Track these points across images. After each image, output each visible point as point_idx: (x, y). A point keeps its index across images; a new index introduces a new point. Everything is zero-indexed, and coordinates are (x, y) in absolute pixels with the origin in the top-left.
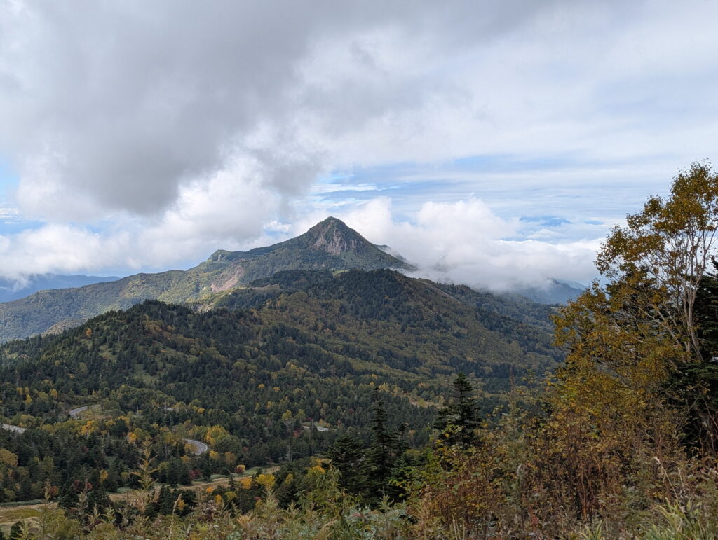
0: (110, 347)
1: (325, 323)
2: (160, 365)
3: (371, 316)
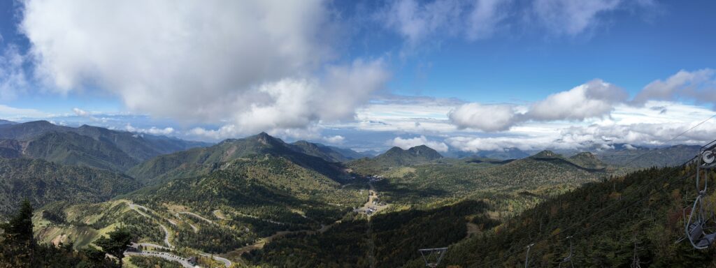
1: (265, 176)
3: (278, 173)
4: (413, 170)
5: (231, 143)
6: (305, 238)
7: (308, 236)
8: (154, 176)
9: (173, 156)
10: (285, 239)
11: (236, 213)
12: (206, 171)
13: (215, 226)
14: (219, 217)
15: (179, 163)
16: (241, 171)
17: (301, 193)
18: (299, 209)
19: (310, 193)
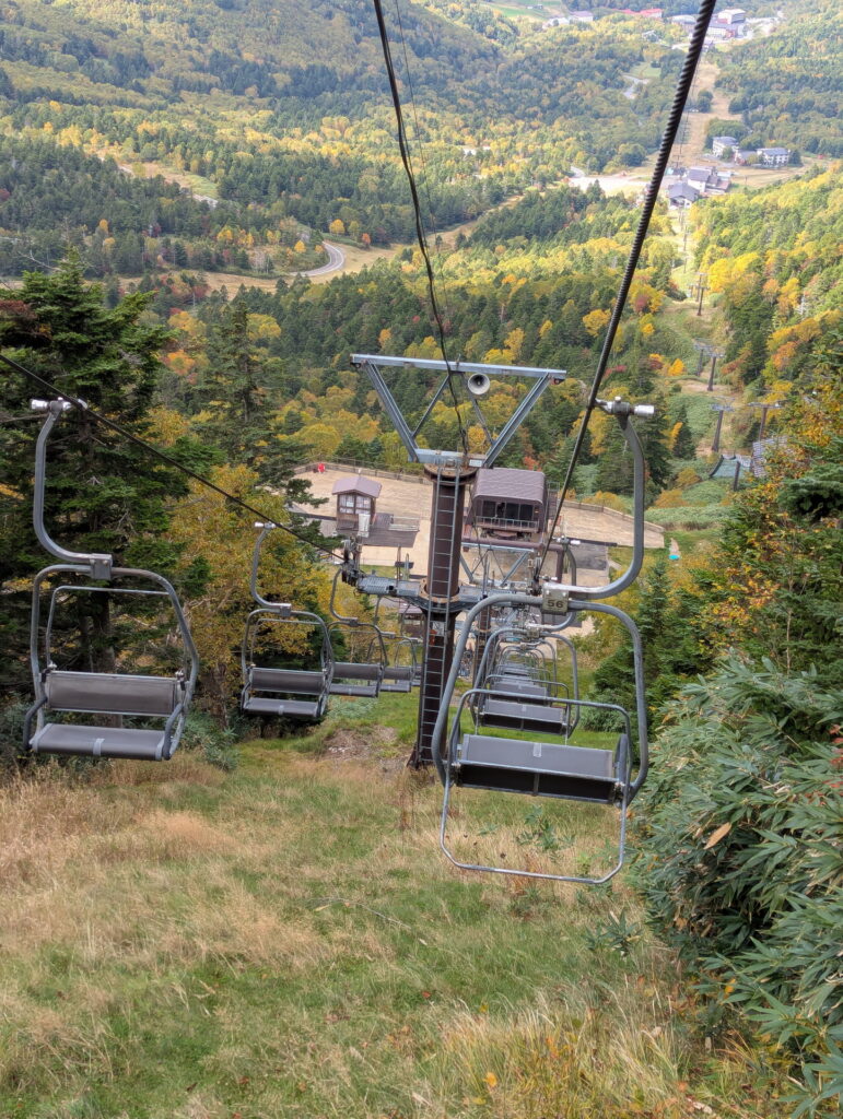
17: (215, 91)
18: (179, 162)
19: (280, 85)
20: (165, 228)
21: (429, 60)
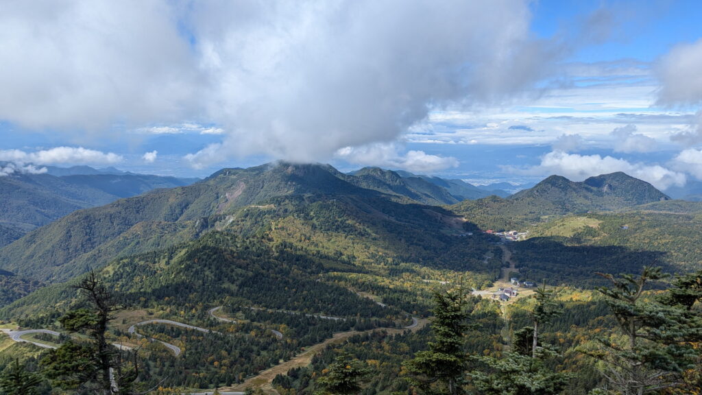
0: (209, 268)
1: (305, 236)
2: (236, 278)
3: (329, 230)
4: (594, 224)
5: (234, 177)
6: (386, 340)
7: (391, 337)
8: (66, 261)
9: (112, 211)
10: (350, 345)
11: (255, 308)
12: (185, 235)
13: (216, 336)
14: (221, 320)
15: (128, 224)
16: (257, 231)
17: (373, 264)
18: (371, 292)
19: (389, 262)
20: (373, 315)
21: (428, 251)
